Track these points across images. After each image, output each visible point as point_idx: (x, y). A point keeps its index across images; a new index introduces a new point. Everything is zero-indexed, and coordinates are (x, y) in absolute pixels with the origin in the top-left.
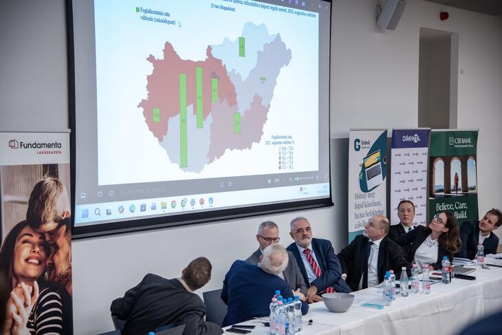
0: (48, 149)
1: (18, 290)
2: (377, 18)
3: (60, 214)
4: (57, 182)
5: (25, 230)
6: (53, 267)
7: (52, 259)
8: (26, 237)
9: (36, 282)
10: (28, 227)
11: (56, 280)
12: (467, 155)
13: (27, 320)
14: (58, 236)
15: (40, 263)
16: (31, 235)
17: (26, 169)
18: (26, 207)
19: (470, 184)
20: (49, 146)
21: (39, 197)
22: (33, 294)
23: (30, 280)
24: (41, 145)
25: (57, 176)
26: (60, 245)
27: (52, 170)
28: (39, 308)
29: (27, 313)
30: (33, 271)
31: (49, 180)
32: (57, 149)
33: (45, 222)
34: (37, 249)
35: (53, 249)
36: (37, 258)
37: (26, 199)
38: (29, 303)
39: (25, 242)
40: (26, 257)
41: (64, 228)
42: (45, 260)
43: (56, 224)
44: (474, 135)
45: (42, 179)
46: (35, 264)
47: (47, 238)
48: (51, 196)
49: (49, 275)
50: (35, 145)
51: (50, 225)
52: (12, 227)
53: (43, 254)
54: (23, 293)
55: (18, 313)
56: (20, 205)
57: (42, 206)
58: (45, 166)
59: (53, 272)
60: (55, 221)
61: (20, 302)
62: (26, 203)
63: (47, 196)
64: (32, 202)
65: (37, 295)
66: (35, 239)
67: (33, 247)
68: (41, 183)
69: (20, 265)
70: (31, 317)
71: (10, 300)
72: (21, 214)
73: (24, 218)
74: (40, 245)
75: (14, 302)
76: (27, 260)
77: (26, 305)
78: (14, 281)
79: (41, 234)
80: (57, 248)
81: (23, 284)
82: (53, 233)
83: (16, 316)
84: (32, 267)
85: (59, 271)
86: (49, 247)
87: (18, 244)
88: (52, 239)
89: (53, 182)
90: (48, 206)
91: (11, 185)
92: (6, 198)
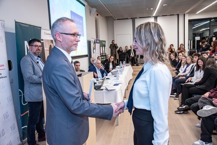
2: (90, 13)
12: (105, 46)
17: (48, 40)
18: (49, 51)
19: (106, 53)
37: (48, 49)
44: (105, 41)
50: (49, 34)
58: (51, 40)
68: (51, 45)
73: (49, 55)
91: (46, 45)
92: (45, 49)
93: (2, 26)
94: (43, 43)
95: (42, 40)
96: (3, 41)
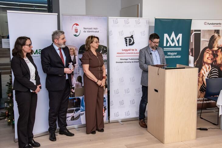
0: (217, 25)
1: (205, 66)
3: (219, 45)
4: (219, 35)
5: (207, 50)
6: (216, 61)
7: (216, 59)
8: (207, 52)
9: (210, 65)
10: (208, 48)
11: (217, 65)
13: (207, 76)
14: (218, 52)
15: (212, 59)
16: (209, 51)
17: (209, 31)
20: (217, 24)
21: (212, 40)
22: (209, 68)
23: (208, 64)
24: (214, 24)
25: (219, 34)
26: (218, 55)
27: (217, 32)
28: (211, 73)
29: (207, 73)
30: (209, 62)
31: (216, 35)
32: (220, 25)
33: (214, 47)
34: (211, 55)
35: (216, 56)
36: (211, 58)
37: (209, 40)
38: (208, 70)
39: (207, 53)
40: (207, 57)
41: (220, 50)
42: (213, 59)
43: (218, 48)
45: (214, 34)
46: (210, 60)
47: (214, 52)
48: (216, 40)
49: (215, 63)
50: (213, 24)
51: (216, 49)
52: (204, 48)
53: (213, 57)
54: (206, 68)
55: (204, 73)
56: (206, 42)
57: (213, 42)
58: (215, 30)
59: (216, 63)
60: (217, 47)
61: (205, 70)
62: (208, 41)
63: (215, 40)
64: (210, 41)
65: (210, 69)
66: (211, 52)
67: (210, 54)
69: (205, 59)
70: (208, 75)
71: (202, 69)
72: (206, 44)
73: (208, 46)
74: (212, 54)
75: (203, 70)
76: (208, 58)
77: (207, 71)
78: (203, 64)
79: (212, 51)
80: (217, 56)
81: (206, 65)
82: (217, 51)
83: (204, 74)
84: (209, 60)
85: (218, 63)
86: (215, 55)
87: (205, 53)
88: (216, 53)
89: (217, 35)
90: (215, 43)
91: (204, 36)
92: (202, 39)
93: (147, 23)
94: (200, 33)
95: (200, 31)
96: (145, 35)
